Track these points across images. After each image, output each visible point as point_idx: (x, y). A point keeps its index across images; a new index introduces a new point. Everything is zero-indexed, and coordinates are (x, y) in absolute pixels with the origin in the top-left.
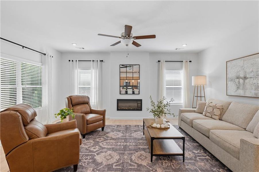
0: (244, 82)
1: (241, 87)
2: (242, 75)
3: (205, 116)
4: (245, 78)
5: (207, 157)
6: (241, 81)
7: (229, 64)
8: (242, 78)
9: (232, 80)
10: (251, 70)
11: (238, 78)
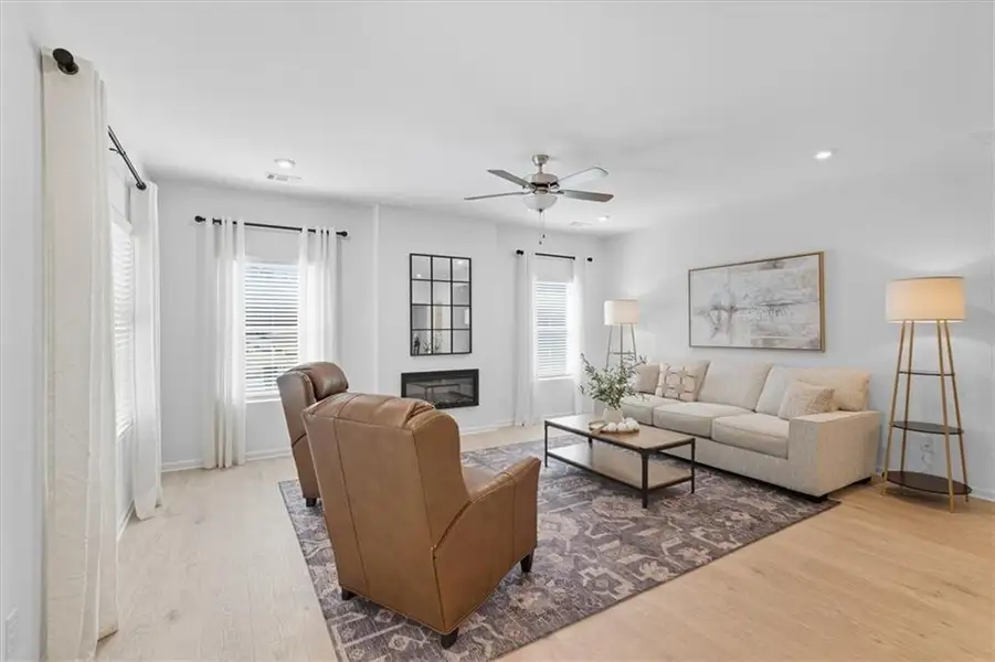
0: (730, 317)
1: (724, 328)
2: (725, 303)
3: (663, 396)
4: (732, 309)
5: (713, 477)
6: (724, 315)
7: (695, 276)
8: (725, 310)
9: (702, 313)
10: (744, 293)
11: (716, 308)
